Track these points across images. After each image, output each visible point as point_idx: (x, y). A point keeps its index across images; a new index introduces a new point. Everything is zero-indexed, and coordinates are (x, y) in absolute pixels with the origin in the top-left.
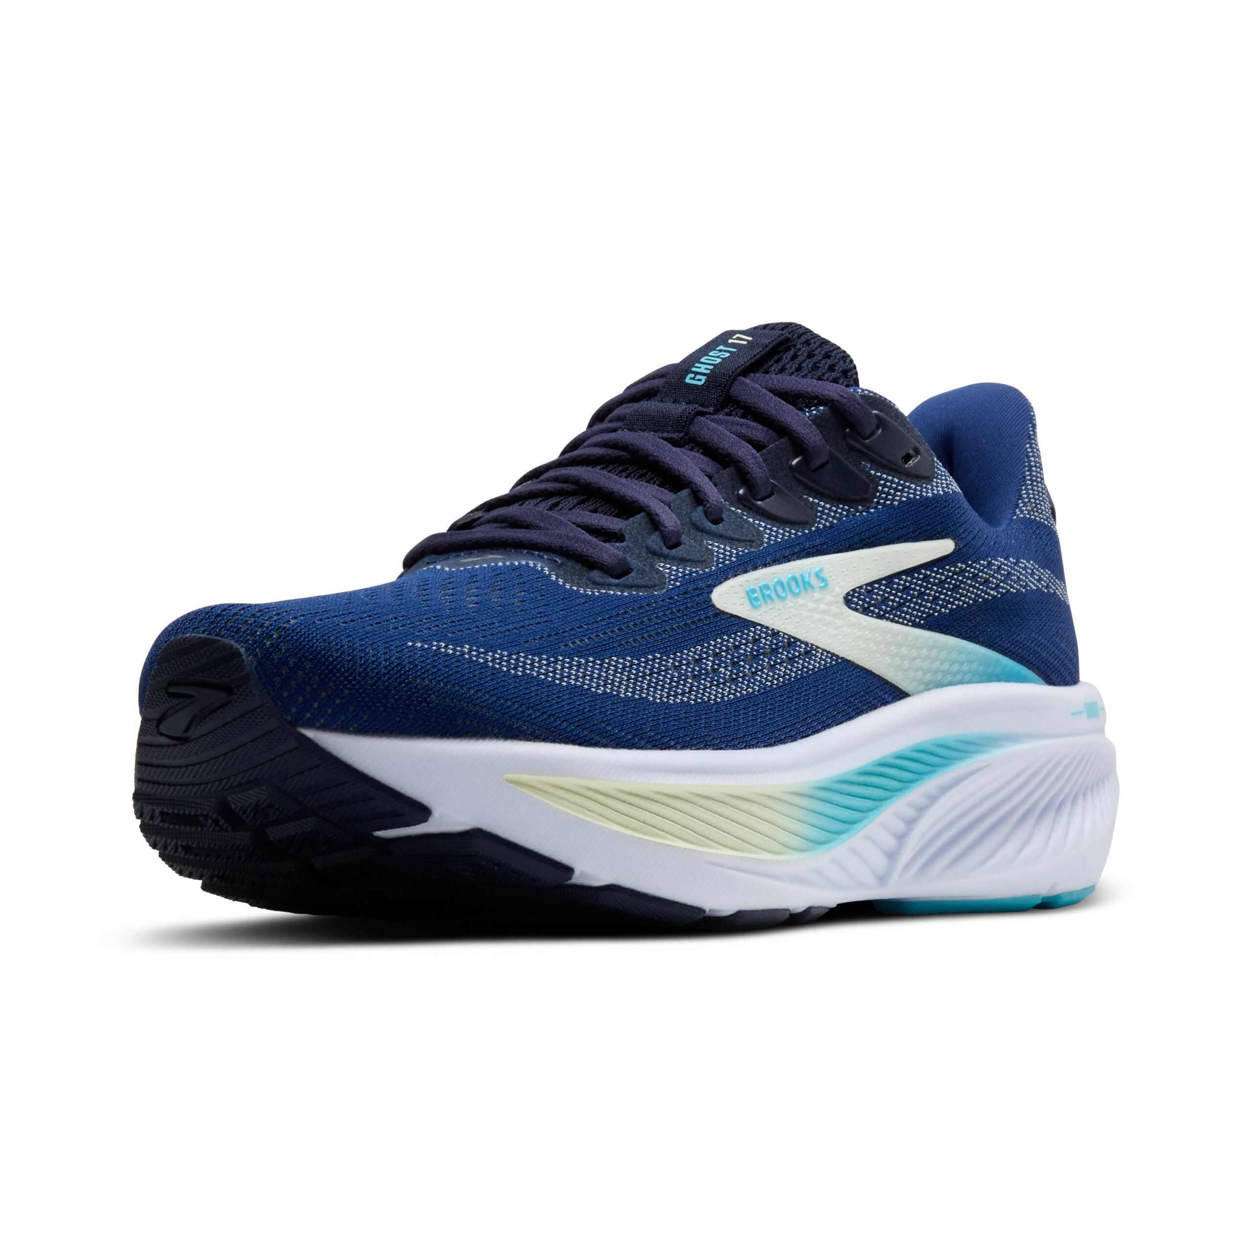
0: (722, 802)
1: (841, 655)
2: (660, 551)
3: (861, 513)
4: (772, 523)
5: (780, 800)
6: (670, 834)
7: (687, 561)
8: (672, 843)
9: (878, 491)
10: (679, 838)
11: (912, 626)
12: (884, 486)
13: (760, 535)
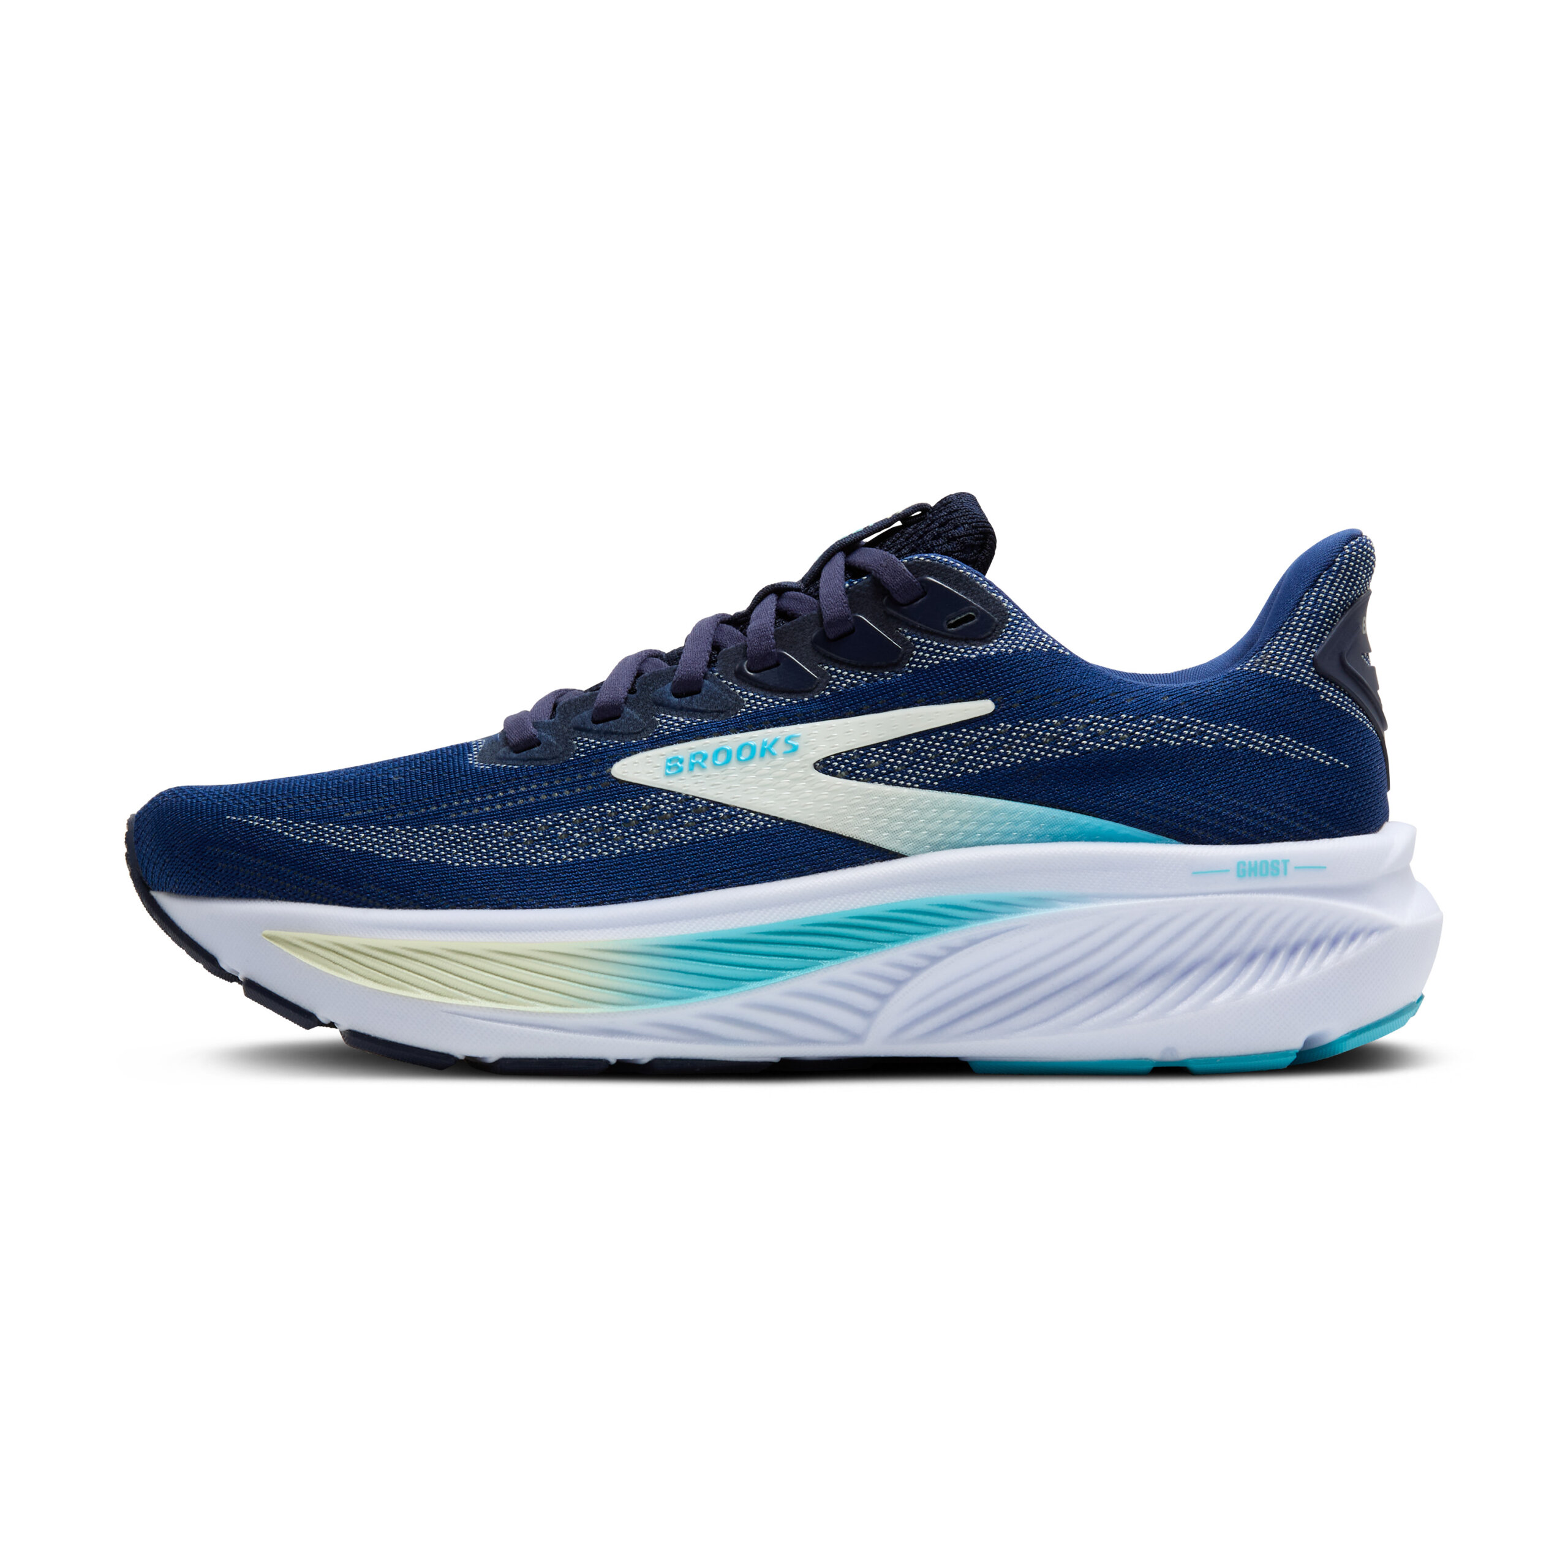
0: (483, 958)
1: (786, 818)
2: (582, 726)
3: (888, 677)
4: (760, 692)
5: (584, 957)
6: (415, 986)
7: (613, 733)
8: (411, 995)
9: (912, 656)
10: (425, 990)
11: (919, 788)
12: (918, 650)
13: (739, 703)
